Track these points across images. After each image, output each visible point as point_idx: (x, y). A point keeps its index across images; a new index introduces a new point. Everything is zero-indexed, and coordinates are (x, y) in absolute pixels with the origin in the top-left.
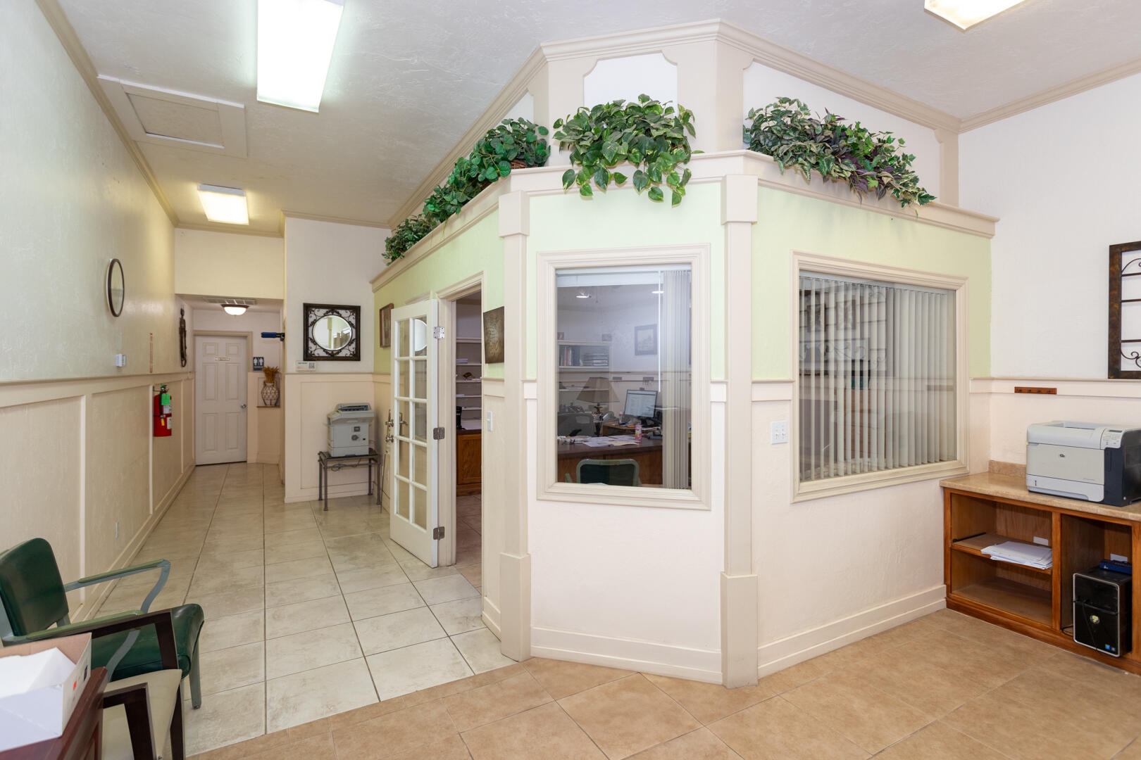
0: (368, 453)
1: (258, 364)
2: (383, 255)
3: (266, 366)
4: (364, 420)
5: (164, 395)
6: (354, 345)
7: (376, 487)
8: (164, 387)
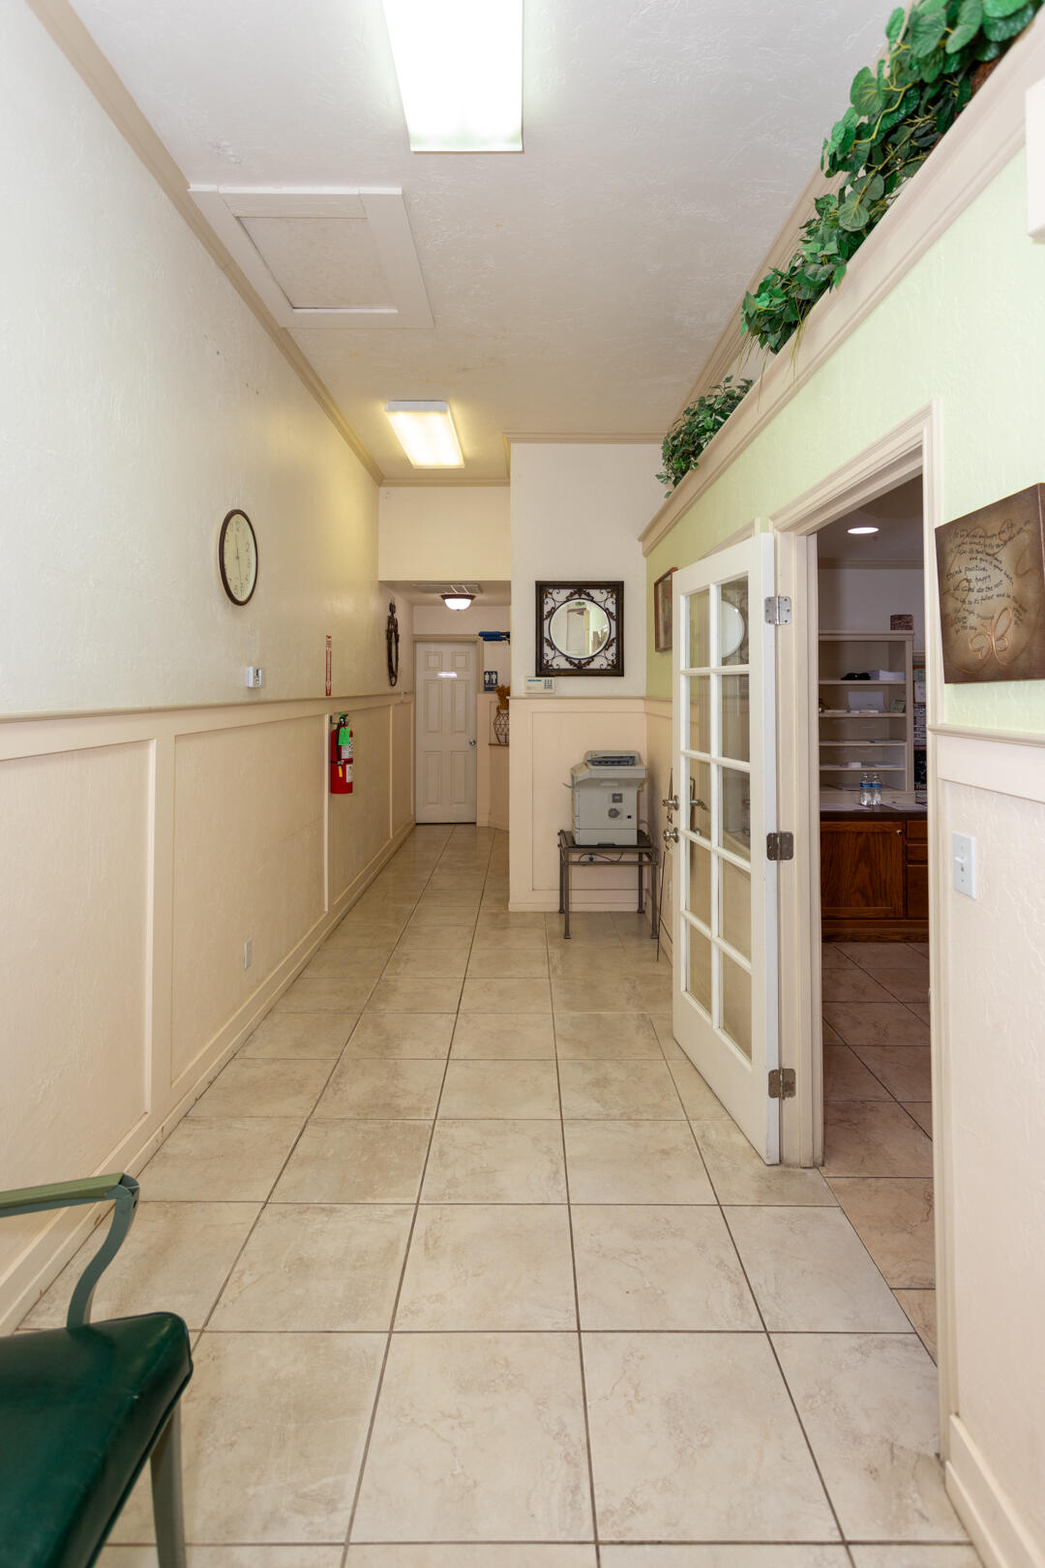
0: (635, 843)
1: (490, 681)
2: (659, 477)
3: (500, 684)
4: (628, 783)
5: (342, 729)
6: (613, 649)
7: (650, 902)
8: (344, 717)
